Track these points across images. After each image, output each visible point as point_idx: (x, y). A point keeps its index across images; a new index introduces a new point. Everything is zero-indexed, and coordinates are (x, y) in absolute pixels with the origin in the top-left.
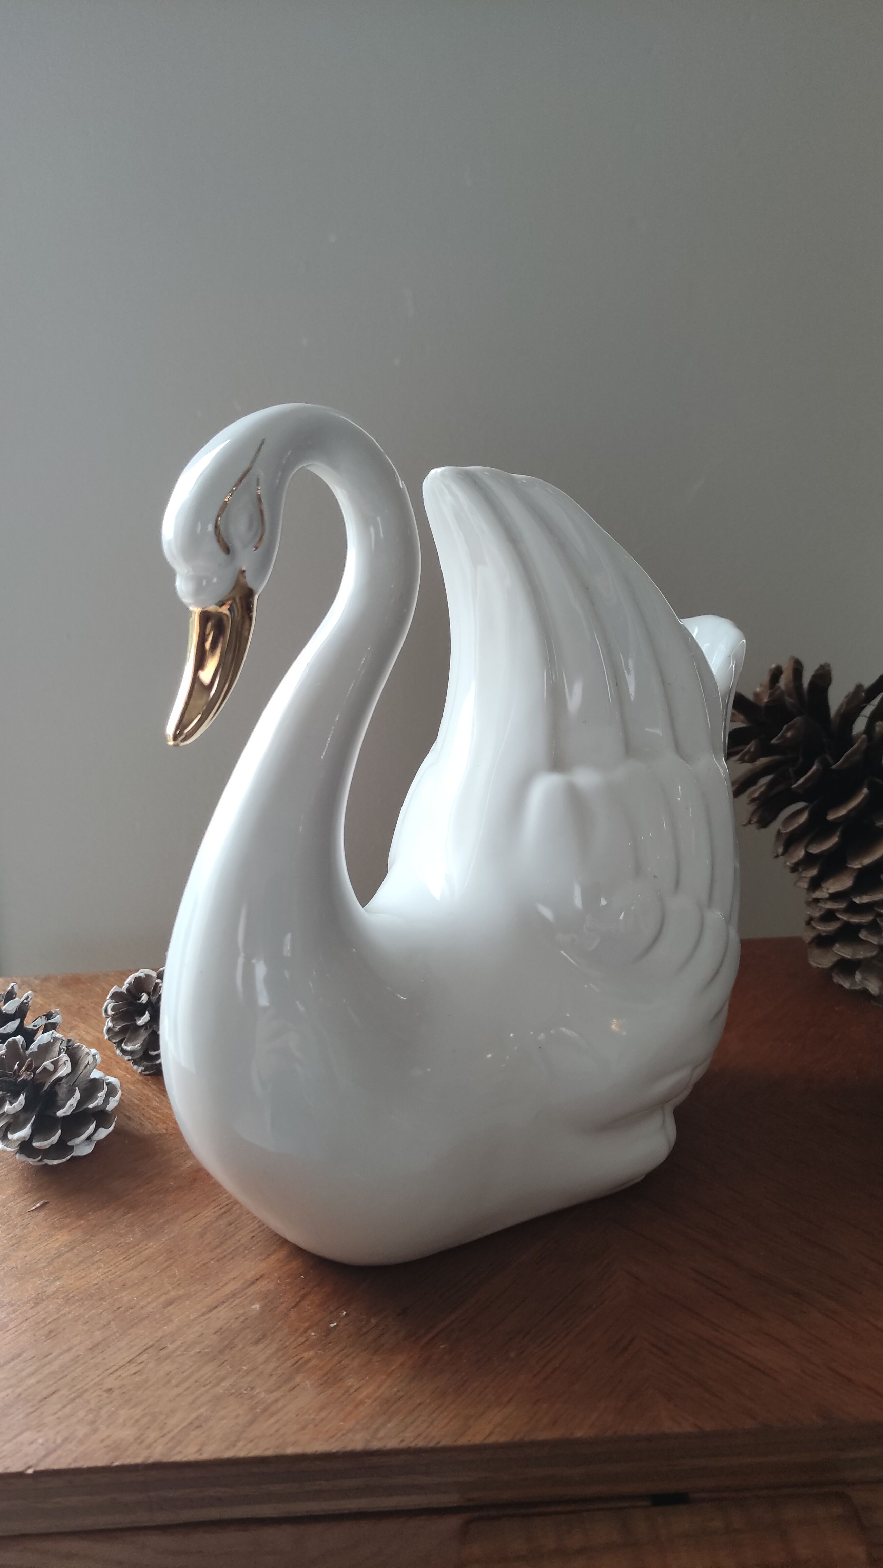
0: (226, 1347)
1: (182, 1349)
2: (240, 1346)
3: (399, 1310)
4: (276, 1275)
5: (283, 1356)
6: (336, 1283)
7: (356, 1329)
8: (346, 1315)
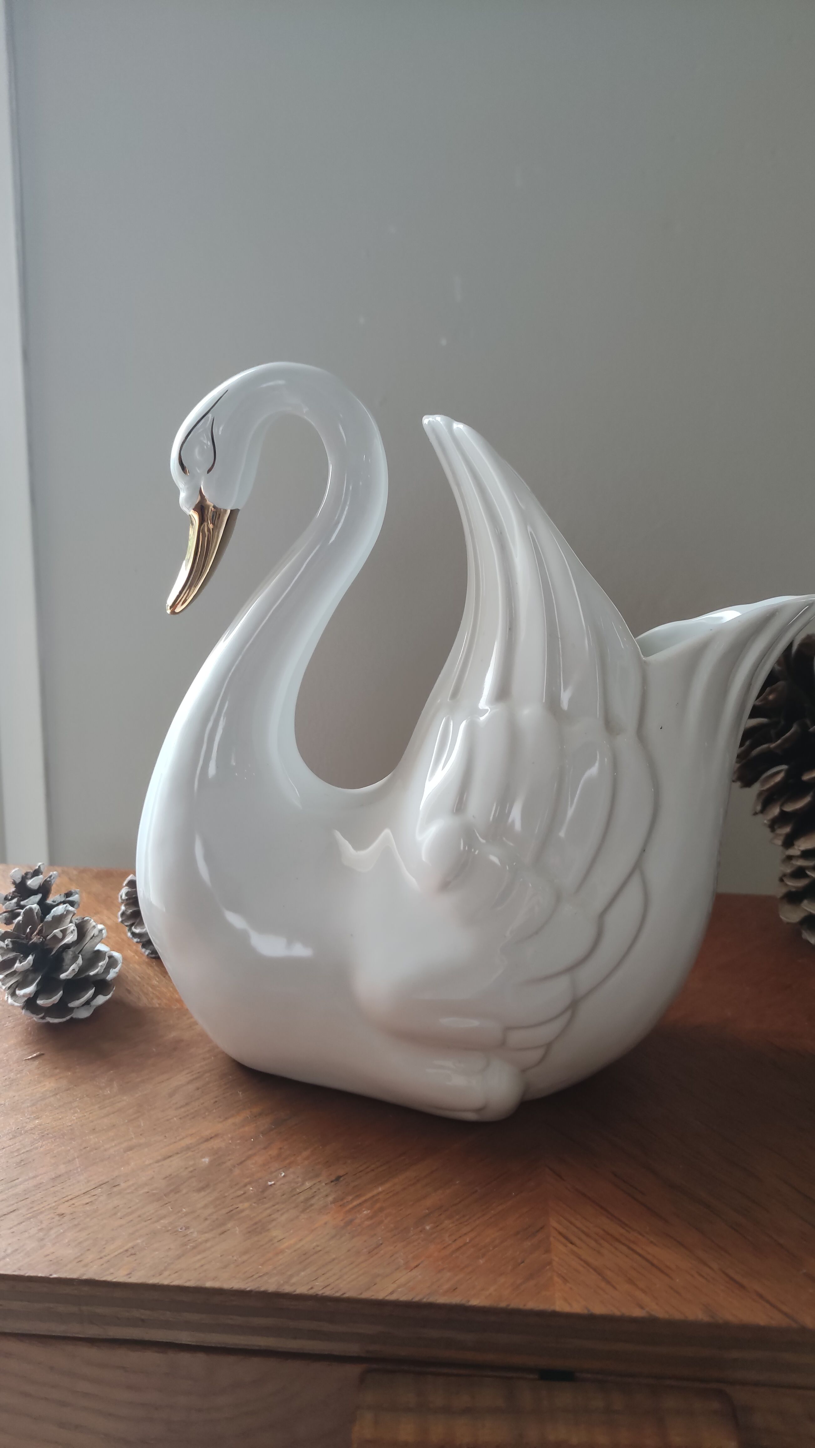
0: (172, 1191)
1: (133, 1188)
2: (184, 1191)
3: (333, 1178)
4: (229, 1136)
5: (220, 1204)
6: (280, 1149)
7: (290, 1189)
8: (284, 1176)
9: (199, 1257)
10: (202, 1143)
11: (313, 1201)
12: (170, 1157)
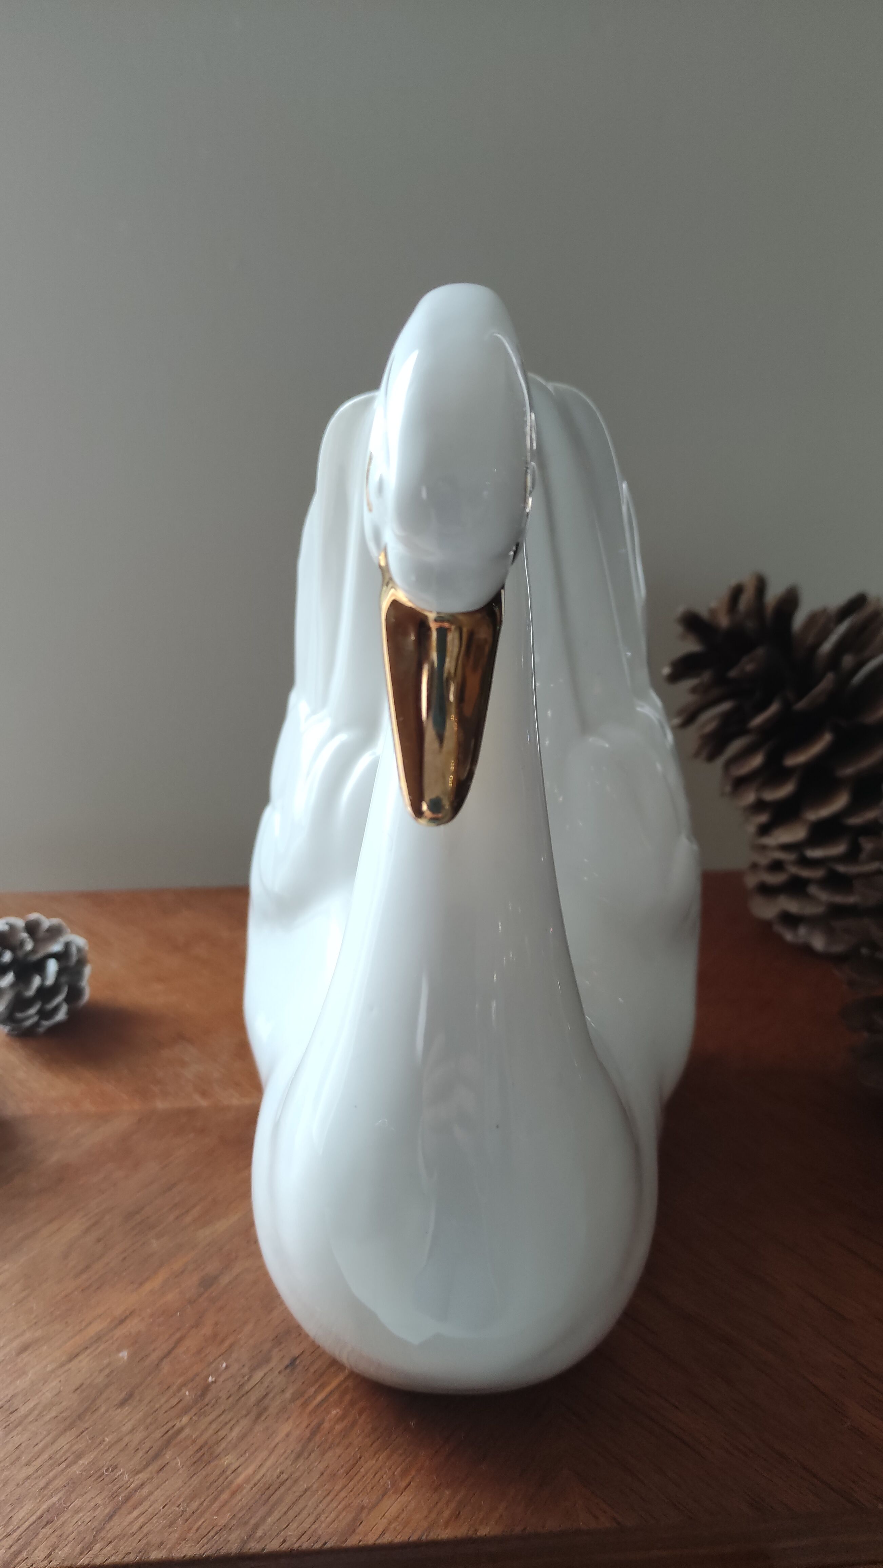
0: (86, 1410)
1: (36, 1412)
2: (103, 1410)
3: (287, 1362)
4: (149, 1310)
5: (151, 1424)
6: (216, 1324)
7: (236, 1387)
8: (227, 1367)
9: (136, 1513)
10: (116, 1327)
11: (266, 1402)
12: (77, 1355)
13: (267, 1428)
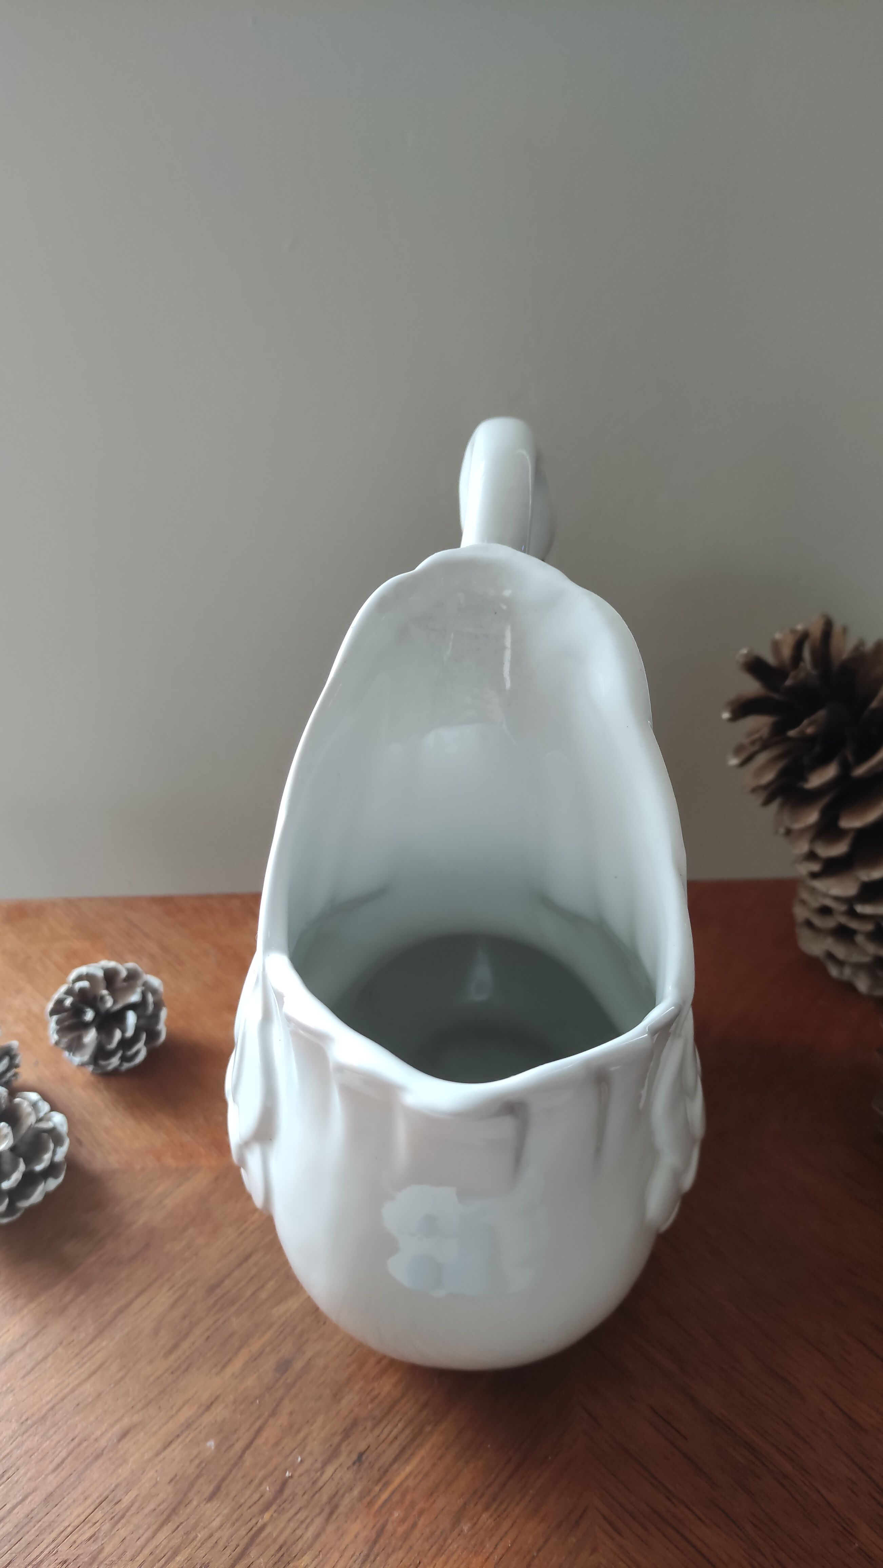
0: (181, 1503)
3: (354, 1457)
4: (231, 1397)
5: (237, 1520)
6: (291, 1413)
7: (311, 1483)
8: (301, 1461)
10: (203, 1413)
11: (336, 1499)
12: (170, 1443)
13: (338, 1528)
